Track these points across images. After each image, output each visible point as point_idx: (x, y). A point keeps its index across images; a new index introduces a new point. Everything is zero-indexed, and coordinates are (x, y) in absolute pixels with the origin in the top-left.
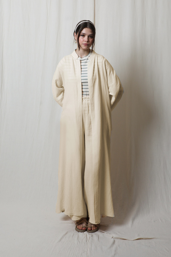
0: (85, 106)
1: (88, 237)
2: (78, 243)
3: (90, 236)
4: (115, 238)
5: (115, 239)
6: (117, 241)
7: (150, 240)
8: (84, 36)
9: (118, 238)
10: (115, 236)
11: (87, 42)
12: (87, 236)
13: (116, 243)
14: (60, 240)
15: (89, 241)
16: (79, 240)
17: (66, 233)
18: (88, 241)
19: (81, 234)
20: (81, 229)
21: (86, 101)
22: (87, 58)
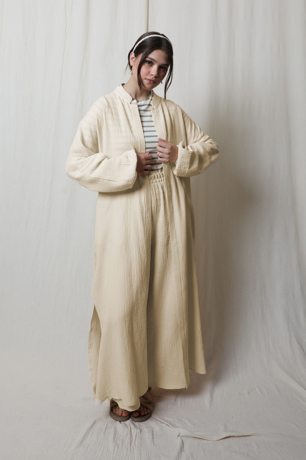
0: (157, 192)
1: (134, 435)
2: (115, 448)
3: (138, 430)
4: (183, 436)
5: (183, 438)
6: (187, 442)
7: (248, 437)
8: (151, 63)
9: (188, 437)
10: (183, 432)
11: (155, 77)
12: (132, 432)
13: (186, 447)
14: (82, 442)
15: (136, 442)
16: (118, 442)
17: (94, 424)
18: (133, 444)
19: (120, 426)
20: (120, 414)
21: (158, 183)
22: (148, 103)
